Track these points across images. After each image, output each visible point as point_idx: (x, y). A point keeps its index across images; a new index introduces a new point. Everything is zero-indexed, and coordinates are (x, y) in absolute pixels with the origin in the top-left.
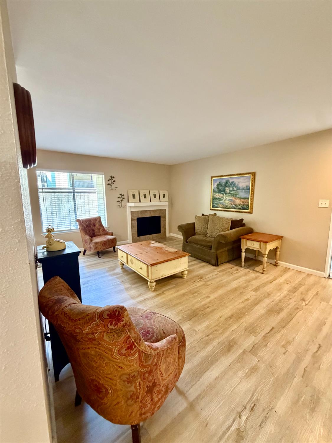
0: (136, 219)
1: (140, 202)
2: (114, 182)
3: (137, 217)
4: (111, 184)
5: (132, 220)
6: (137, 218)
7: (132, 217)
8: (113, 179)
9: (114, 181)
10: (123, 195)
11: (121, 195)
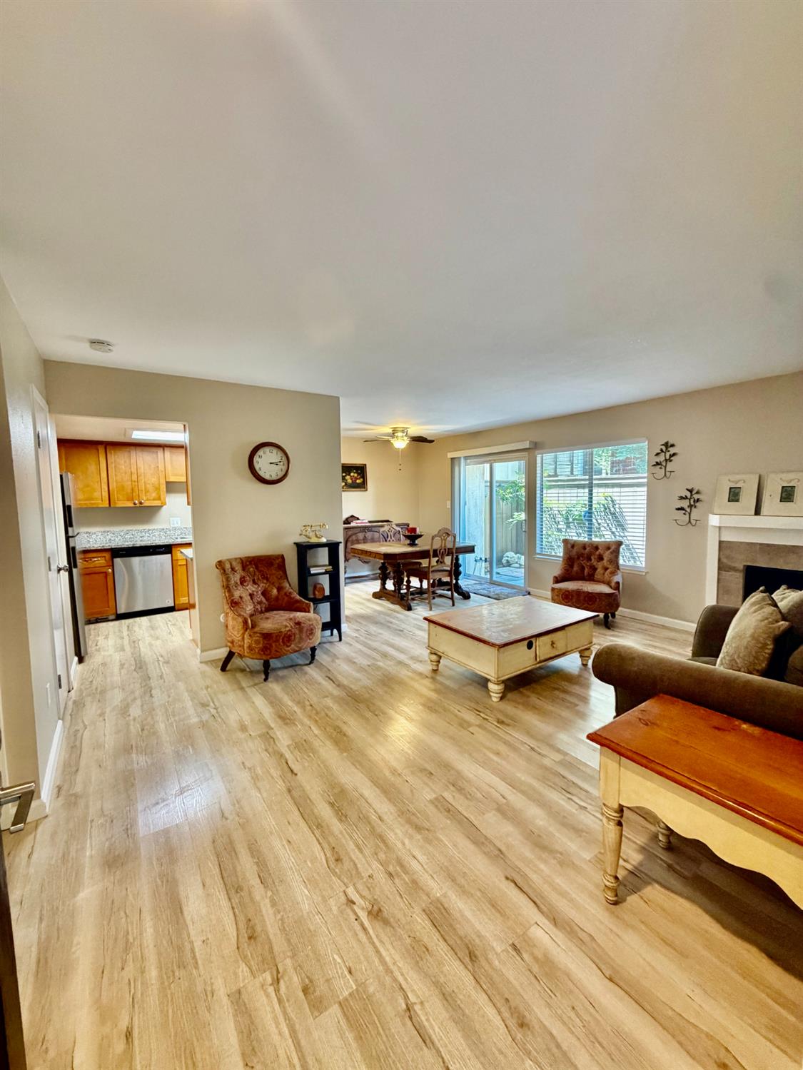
1: (757, 512)
3: (745, 564)
4: (664, 464)
5: (723, 567)
6: (748, 567)
7: (724, 560)
9: (674, 454)
10: (698, 493)
11: (691, 491)
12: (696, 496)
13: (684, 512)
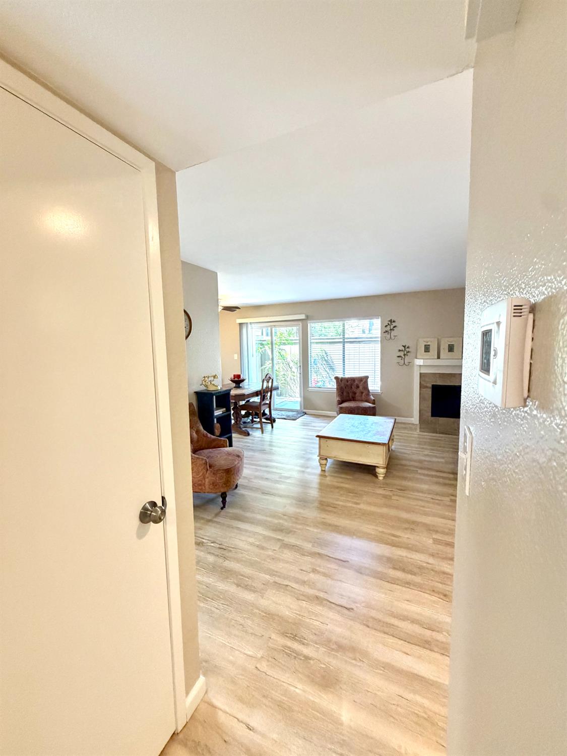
0: (431, 386)
2: (394, 329)
3: (433, 384)
4: (390, 332)
5: (422, 386)
7: (422, 383)
8: (393, 323)
10: (408, 347)
11: (404, 347)
12: (407, 350)
13: (401, 358)
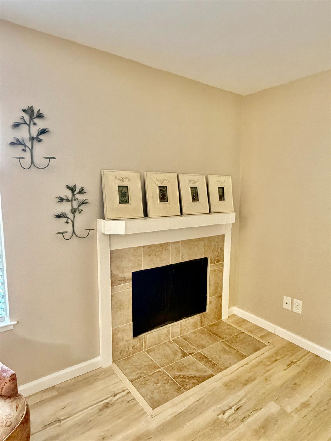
0: (130, 275)
1: (146, 215)
2: (41, 137)
3: (134, 270)
4: (29, 144)
5: (114, 281)
6: (134, 274)
7: (115, 272)
8: (36, 121)
9: (43, 132)
10: (82, 192)
11: (72, 189)
12: (81, 197)
13: (65, 219)
